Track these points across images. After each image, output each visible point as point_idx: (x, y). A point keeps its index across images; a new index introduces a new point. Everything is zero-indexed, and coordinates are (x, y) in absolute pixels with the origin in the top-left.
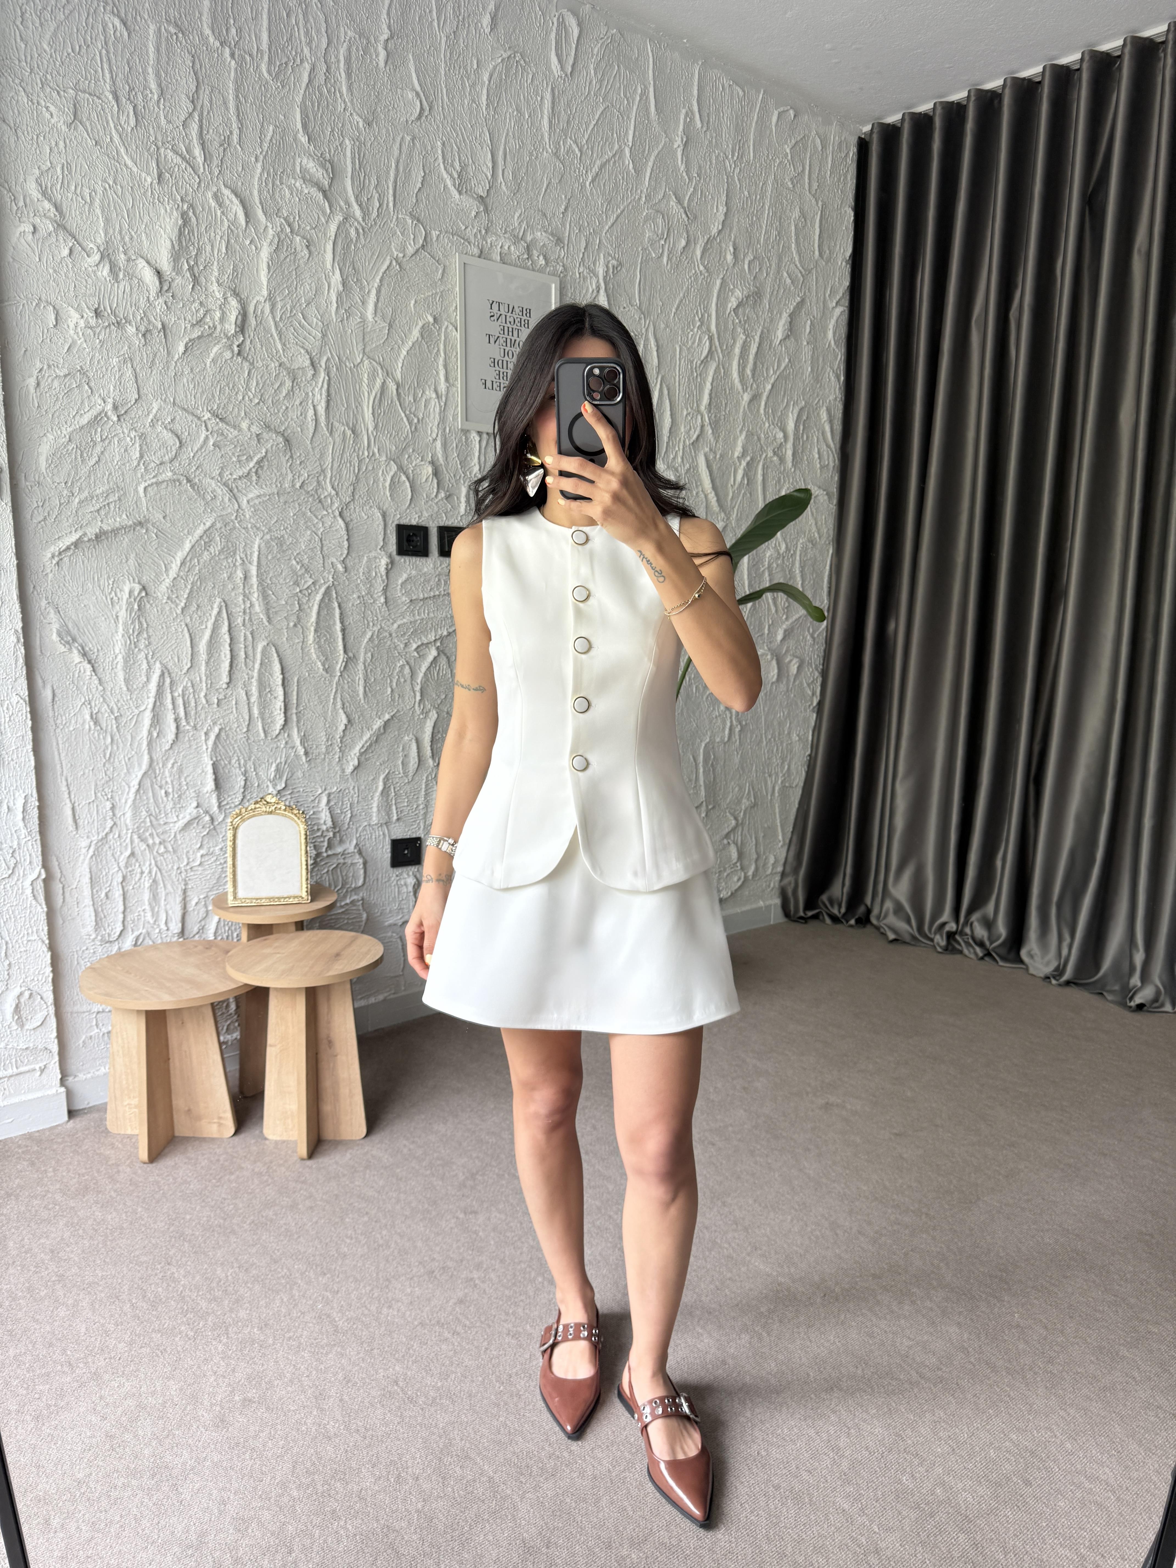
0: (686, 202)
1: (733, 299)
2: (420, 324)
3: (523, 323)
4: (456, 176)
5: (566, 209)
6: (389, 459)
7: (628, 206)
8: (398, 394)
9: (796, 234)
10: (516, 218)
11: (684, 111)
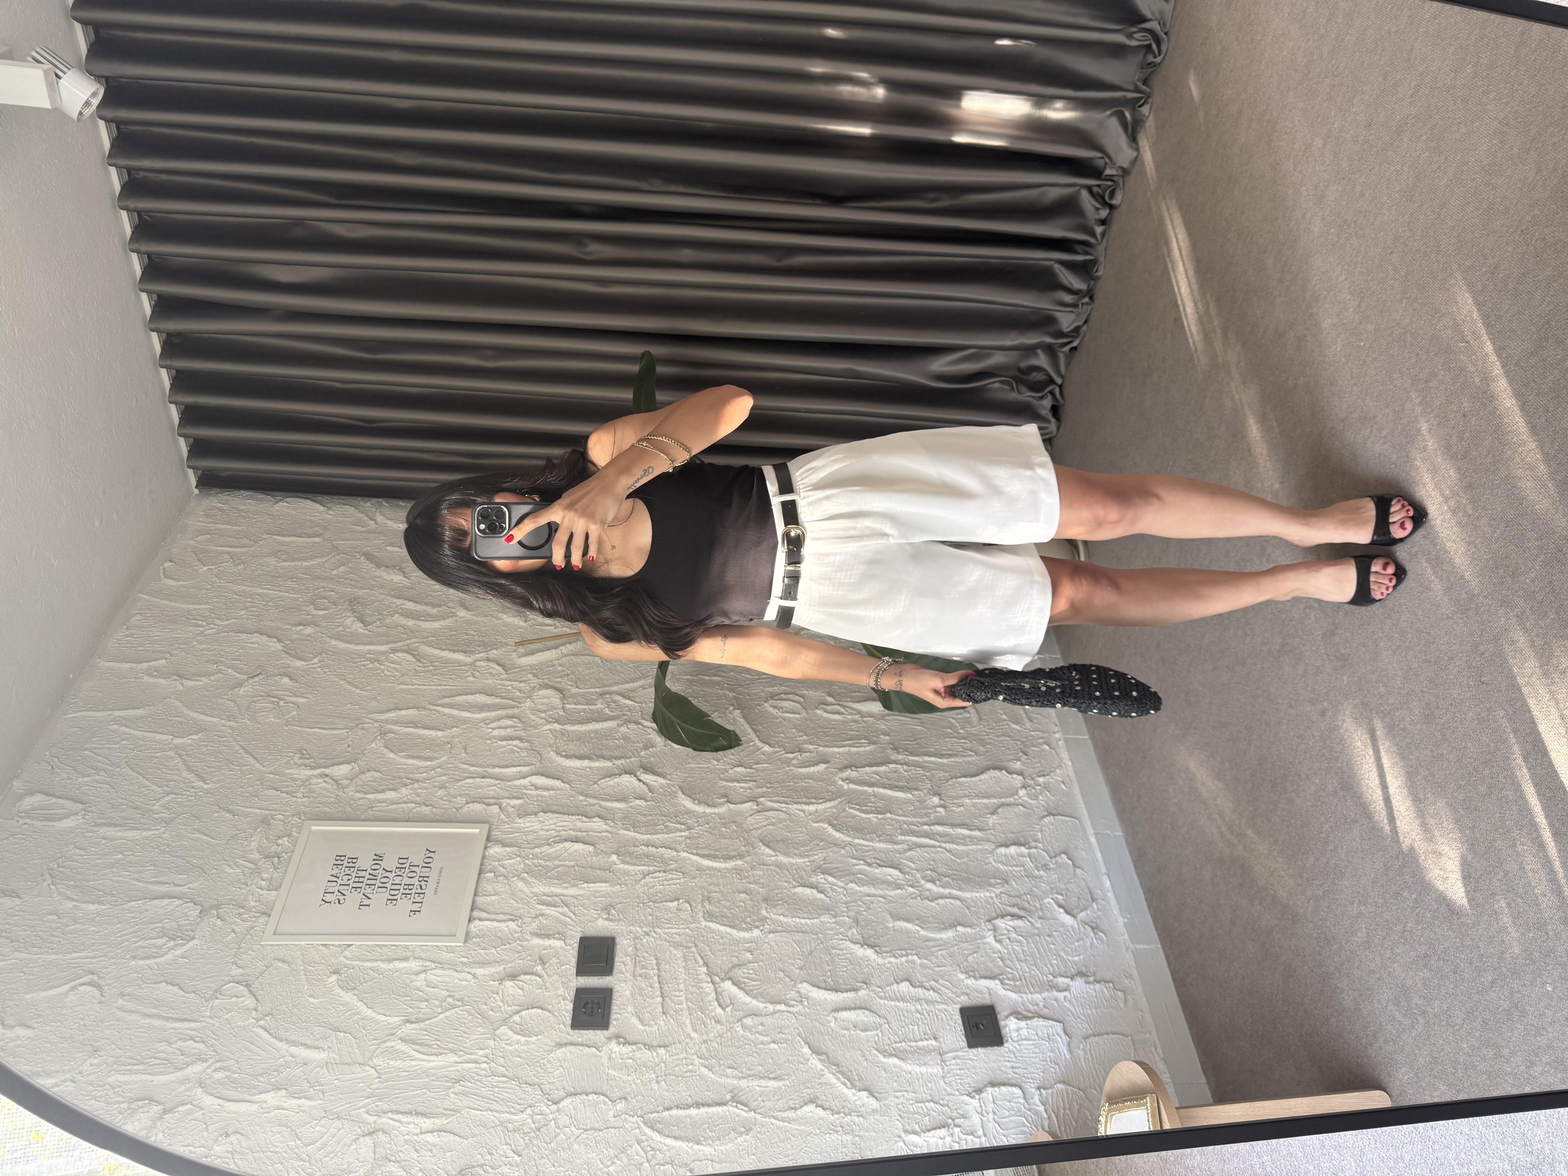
0: (243, 677)
1: (354, 627)
2: (339, 991)
3: (351, 865)
4: (172, 943)
5: (229, 811)
6: (494, 1037)
7: (237, 741)
8: (418, 1021)
9: (294, 561)
10: (232, 871)
11: (146, 678)
